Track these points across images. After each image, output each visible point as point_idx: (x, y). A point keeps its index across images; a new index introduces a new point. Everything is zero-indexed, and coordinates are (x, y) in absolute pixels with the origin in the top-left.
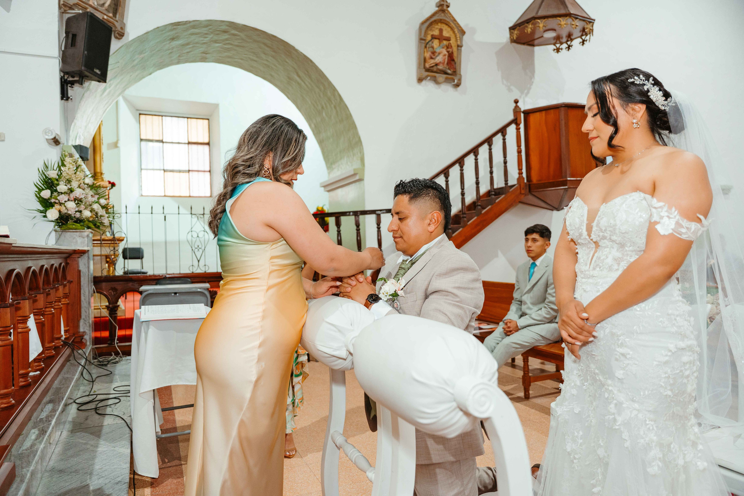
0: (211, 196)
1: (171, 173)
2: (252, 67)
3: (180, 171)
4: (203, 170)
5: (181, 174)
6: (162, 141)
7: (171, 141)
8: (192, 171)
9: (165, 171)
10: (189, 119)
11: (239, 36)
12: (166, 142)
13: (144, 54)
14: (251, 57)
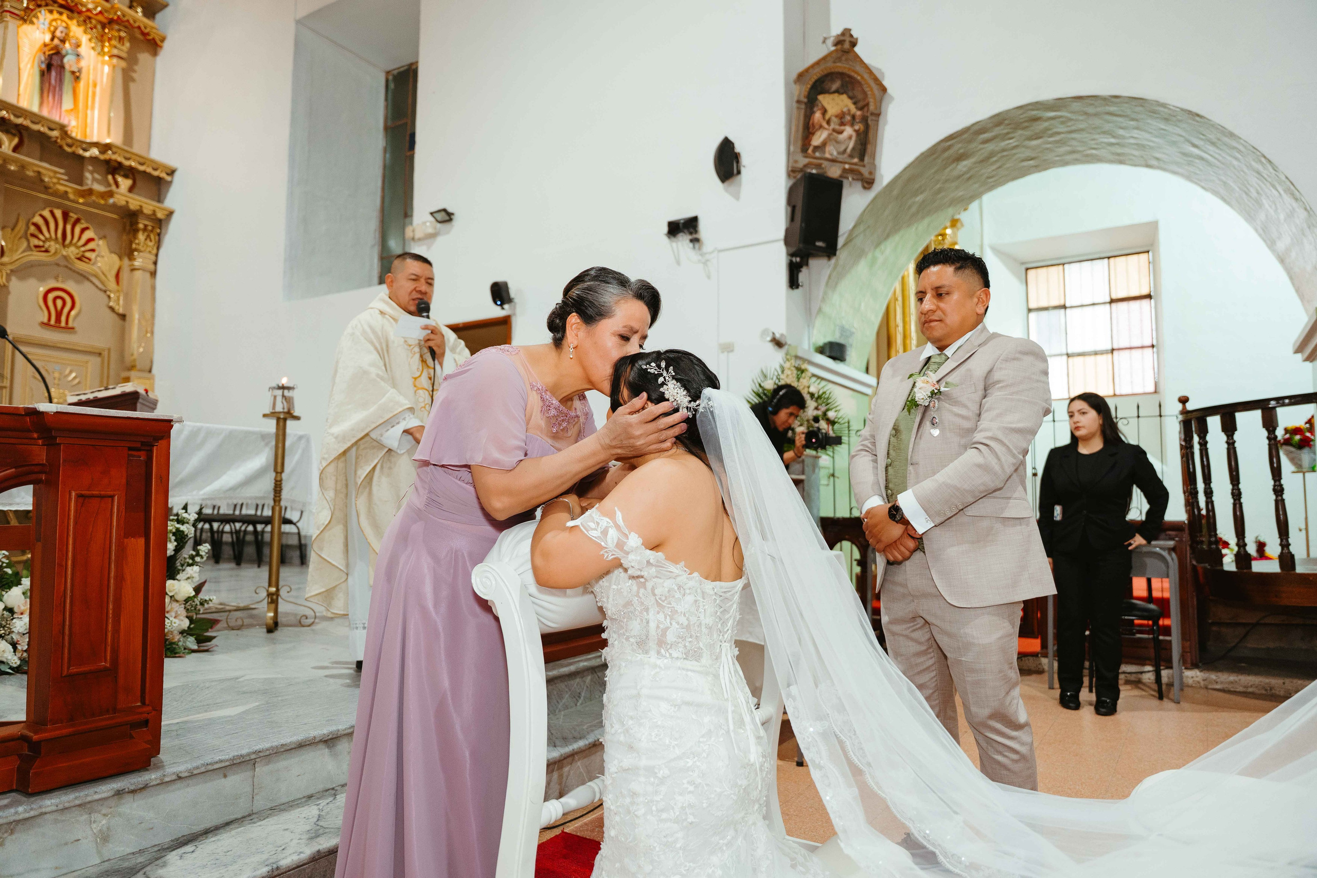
0: (1156, 392)
1: (1081, 359)
2: (1119, 154)
3: (1096, 353)
4: (1139, 345)
5: (1099, 357)
6: (1064, 307)
7: (1079, 304)
8: (1119, 349)
9: (1068, 355)
10: (1112, 260)
11: (1061, 117)
12: (1071, 307)
13: (921, 193)
14: (1106, 140)
